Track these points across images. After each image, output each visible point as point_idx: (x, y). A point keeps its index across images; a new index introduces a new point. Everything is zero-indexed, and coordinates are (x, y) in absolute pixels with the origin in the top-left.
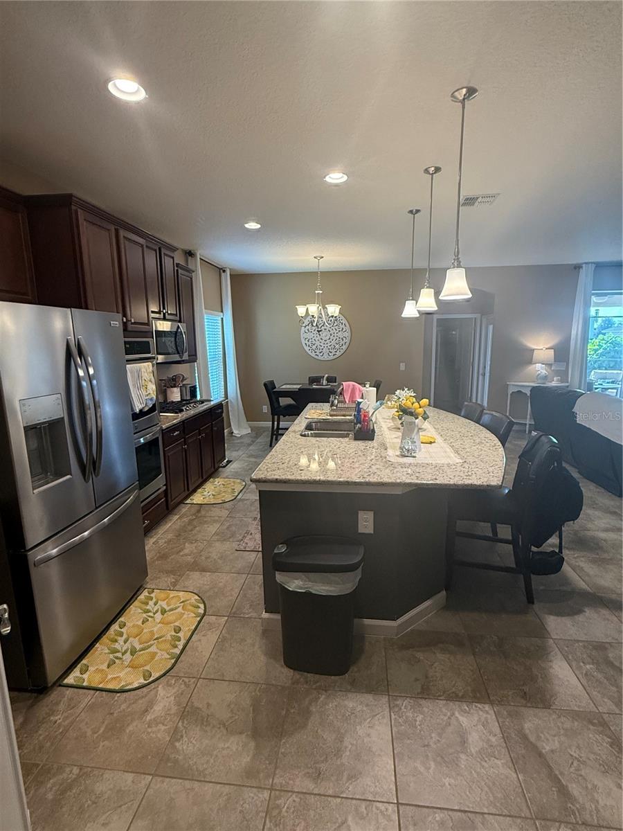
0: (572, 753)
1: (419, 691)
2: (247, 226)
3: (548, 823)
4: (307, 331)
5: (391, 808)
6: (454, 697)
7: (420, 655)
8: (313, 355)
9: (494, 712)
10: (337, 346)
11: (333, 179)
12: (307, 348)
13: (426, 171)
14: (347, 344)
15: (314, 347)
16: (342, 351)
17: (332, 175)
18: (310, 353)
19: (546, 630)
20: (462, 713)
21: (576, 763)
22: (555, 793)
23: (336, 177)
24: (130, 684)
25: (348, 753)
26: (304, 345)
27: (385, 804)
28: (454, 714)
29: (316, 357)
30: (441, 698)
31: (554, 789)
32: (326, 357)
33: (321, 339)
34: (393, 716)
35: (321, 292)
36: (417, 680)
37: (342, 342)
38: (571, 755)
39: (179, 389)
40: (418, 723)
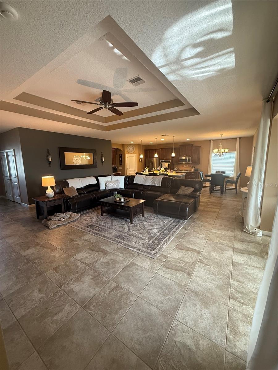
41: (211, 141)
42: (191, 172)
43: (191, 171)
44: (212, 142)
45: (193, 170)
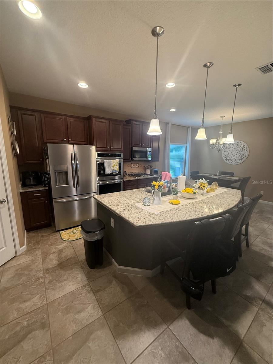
0: (92, 357)
1: (96, 289)
2: (170, 110)
3: (52, 355)
4: (225, 151)
5: (45, 302)
6: (99, 301)
7: (114, 282)
8: (227, 162)
9: (100, 317)
10: (240, 158)
11: (169, 86)
12: (224, 159)
13: (205, 66)
14: (246, 157)
15: (228, 158)
16: (243, 161)
17: (169, 84)
18: (226, 161)
19: (173, 321)
20: (93, 306)
21: (87, 360)
22: (67, 354)
23: (170, 85)
24: (64, 239)
25: (61, 284)
26: (223, 157)
27: (46, 301)
28: (91, 304)
29: (228, 163)
30: (96, 297)
31: (69, 353)
32: (233, 163)
33: (232, 155)
34: (80, 288)
35: (222, 133)
36: (101, 287)
37: (243, 156)
38: (91, 357)
39: (150, 170)
40: (81, 295)
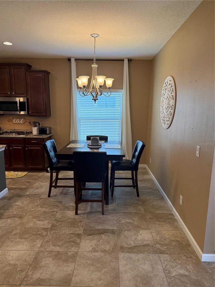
41: (73, 60)
42: (29, 136)
43: (31, 132)
44: (73, 63)
45: (35, 131)
